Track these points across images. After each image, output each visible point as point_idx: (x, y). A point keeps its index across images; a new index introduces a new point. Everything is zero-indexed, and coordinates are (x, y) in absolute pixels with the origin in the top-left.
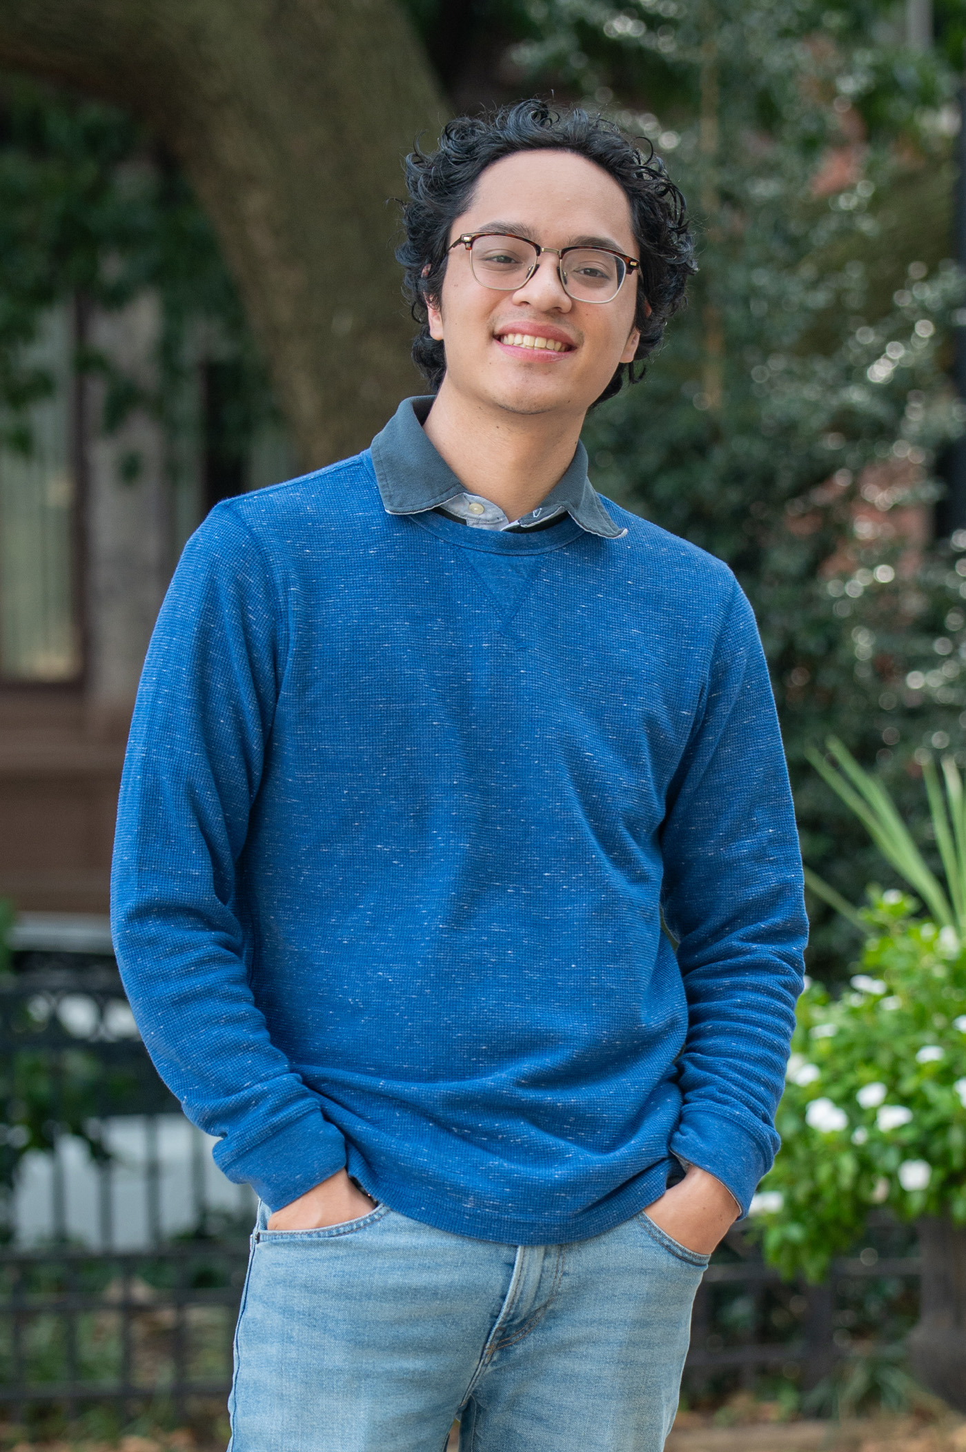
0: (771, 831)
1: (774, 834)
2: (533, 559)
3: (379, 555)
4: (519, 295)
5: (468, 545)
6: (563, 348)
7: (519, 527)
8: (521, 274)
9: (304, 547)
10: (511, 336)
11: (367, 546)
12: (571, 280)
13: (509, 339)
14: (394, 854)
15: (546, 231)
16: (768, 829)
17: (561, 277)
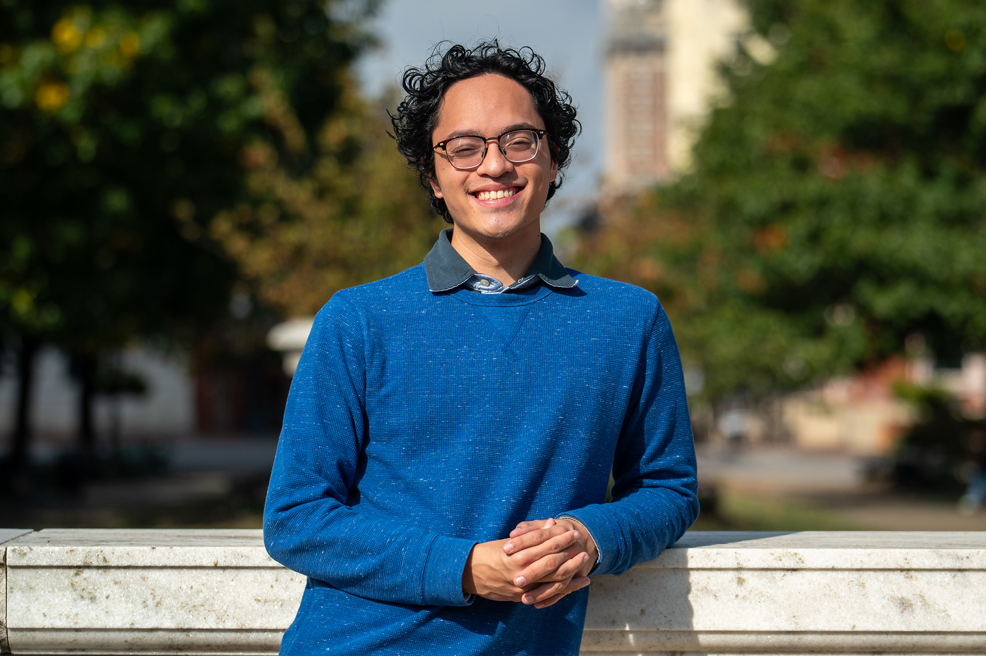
0: (678, 456)
1: (680, 458)
2: (522, 308)
3: (427, 314)
4: (481, 170)
5: (481, 304)
6: (515, 192)
7: (510, 289)
8: (479, 155)
9: (382, 309)
10: (482, 194)
11: (420, 309)
12: (508, 152)
13: (482, 196)
14: (430, 484)
15: (486, 129)
16: (676, 455)
17: (502, 151)
